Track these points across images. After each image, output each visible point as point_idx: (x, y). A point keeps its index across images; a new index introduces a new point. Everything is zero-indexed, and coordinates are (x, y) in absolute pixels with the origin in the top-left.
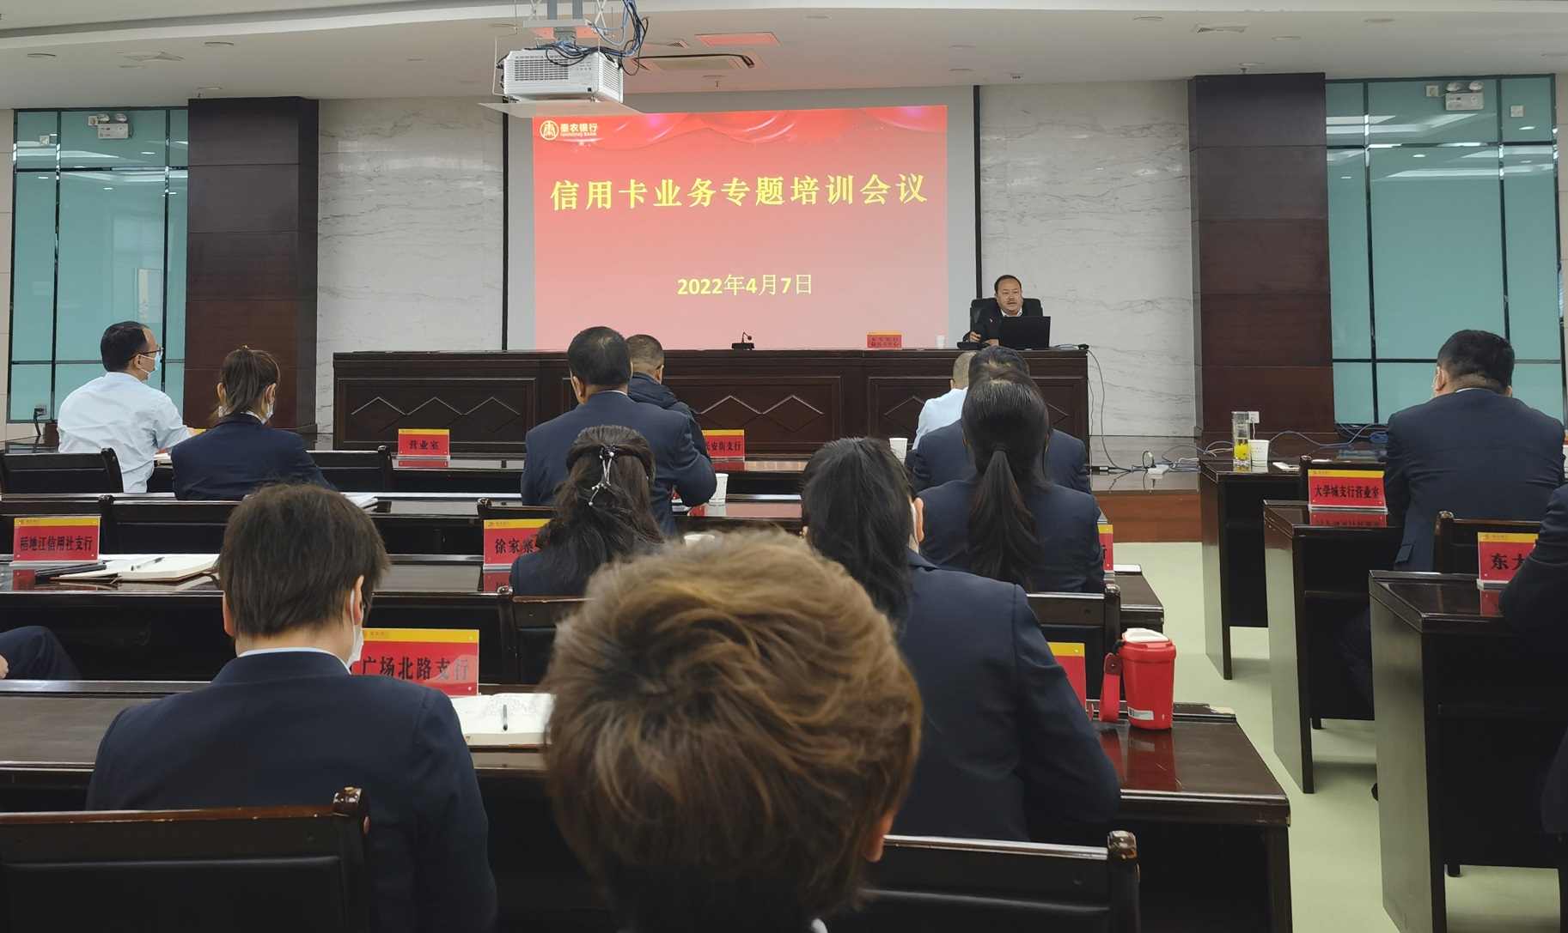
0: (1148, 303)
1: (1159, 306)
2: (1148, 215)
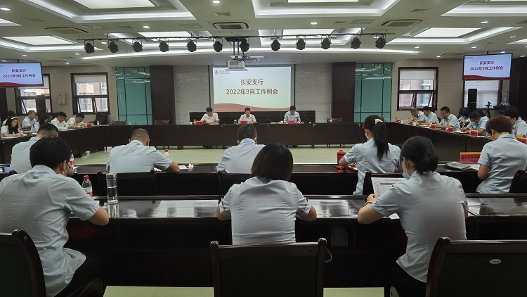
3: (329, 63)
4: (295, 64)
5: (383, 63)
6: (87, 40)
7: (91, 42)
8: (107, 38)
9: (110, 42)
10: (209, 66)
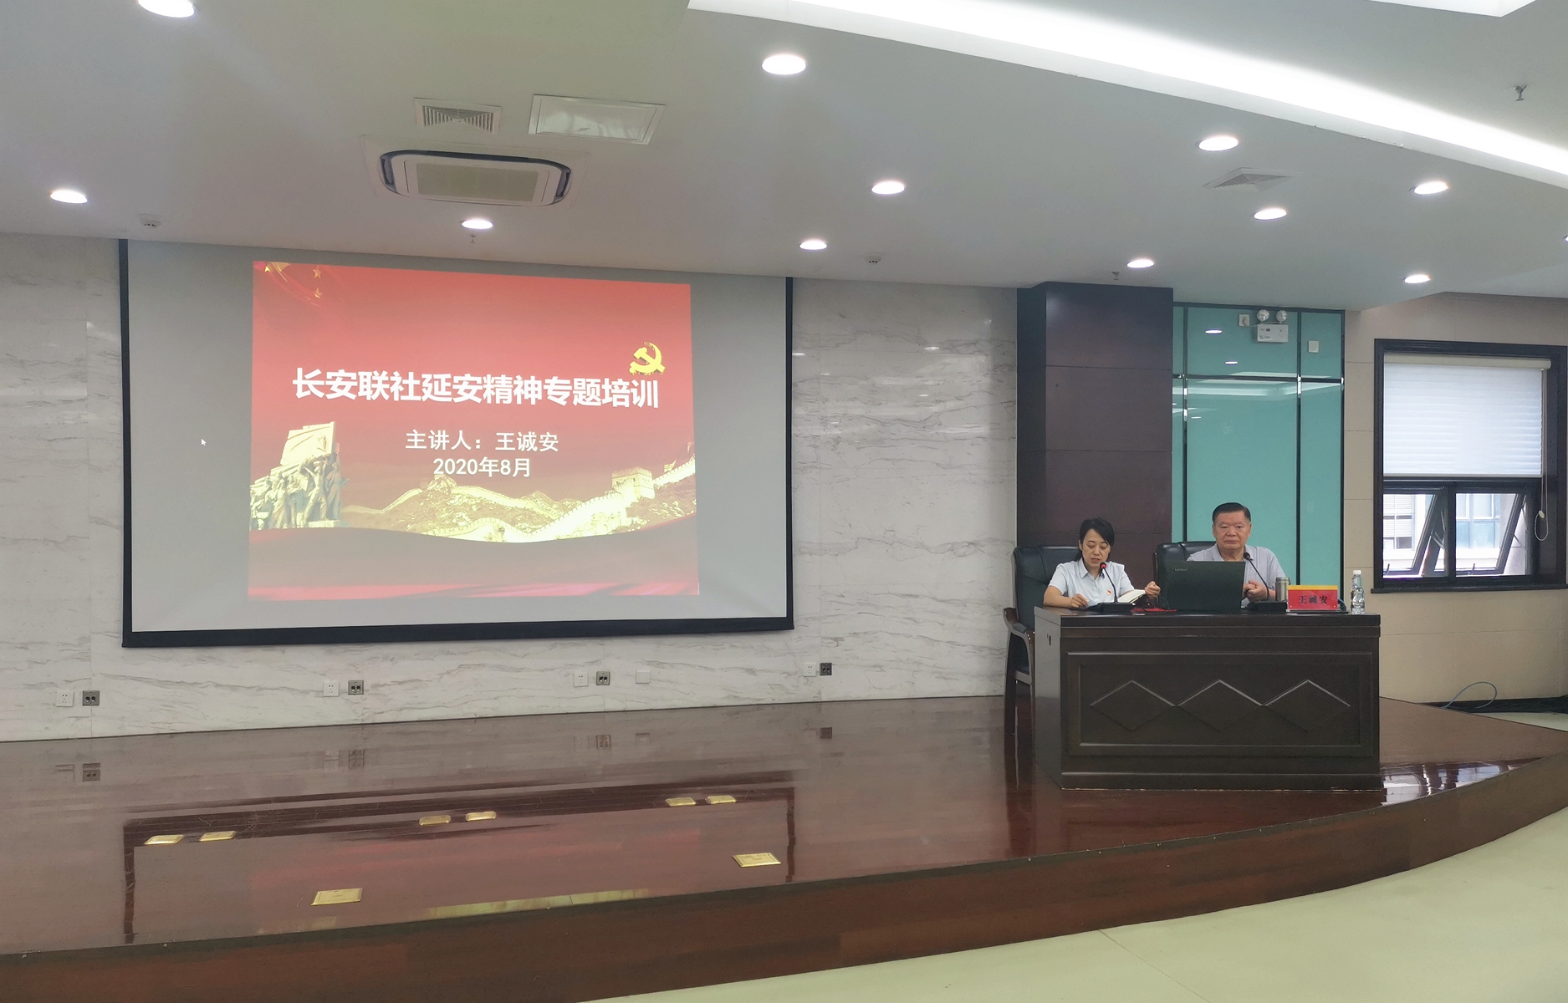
0: (971, 546)
1: (981, 548)
2: (972, 445)
3: (1004, 291)
4: (790, 282)
5: (1298, 311)
10: (123, 245)
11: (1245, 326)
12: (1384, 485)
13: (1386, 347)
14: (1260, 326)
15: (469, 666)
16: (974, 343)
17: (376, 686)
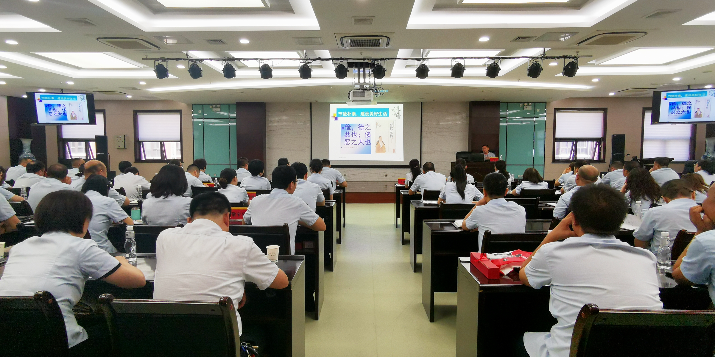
3: (466, 102)
4: (422, 103)
5: (535, 103)
6: (158, 60)
7: (164, 63)
8: (187, 59)
9: (191, 63)
10: (311, 103)
11: (521, 107)
12: (555, 140)
13: (556, 110)
14: (524, 107)
15: (363, 172)
16: (460, 112)
17: (348, 175)
